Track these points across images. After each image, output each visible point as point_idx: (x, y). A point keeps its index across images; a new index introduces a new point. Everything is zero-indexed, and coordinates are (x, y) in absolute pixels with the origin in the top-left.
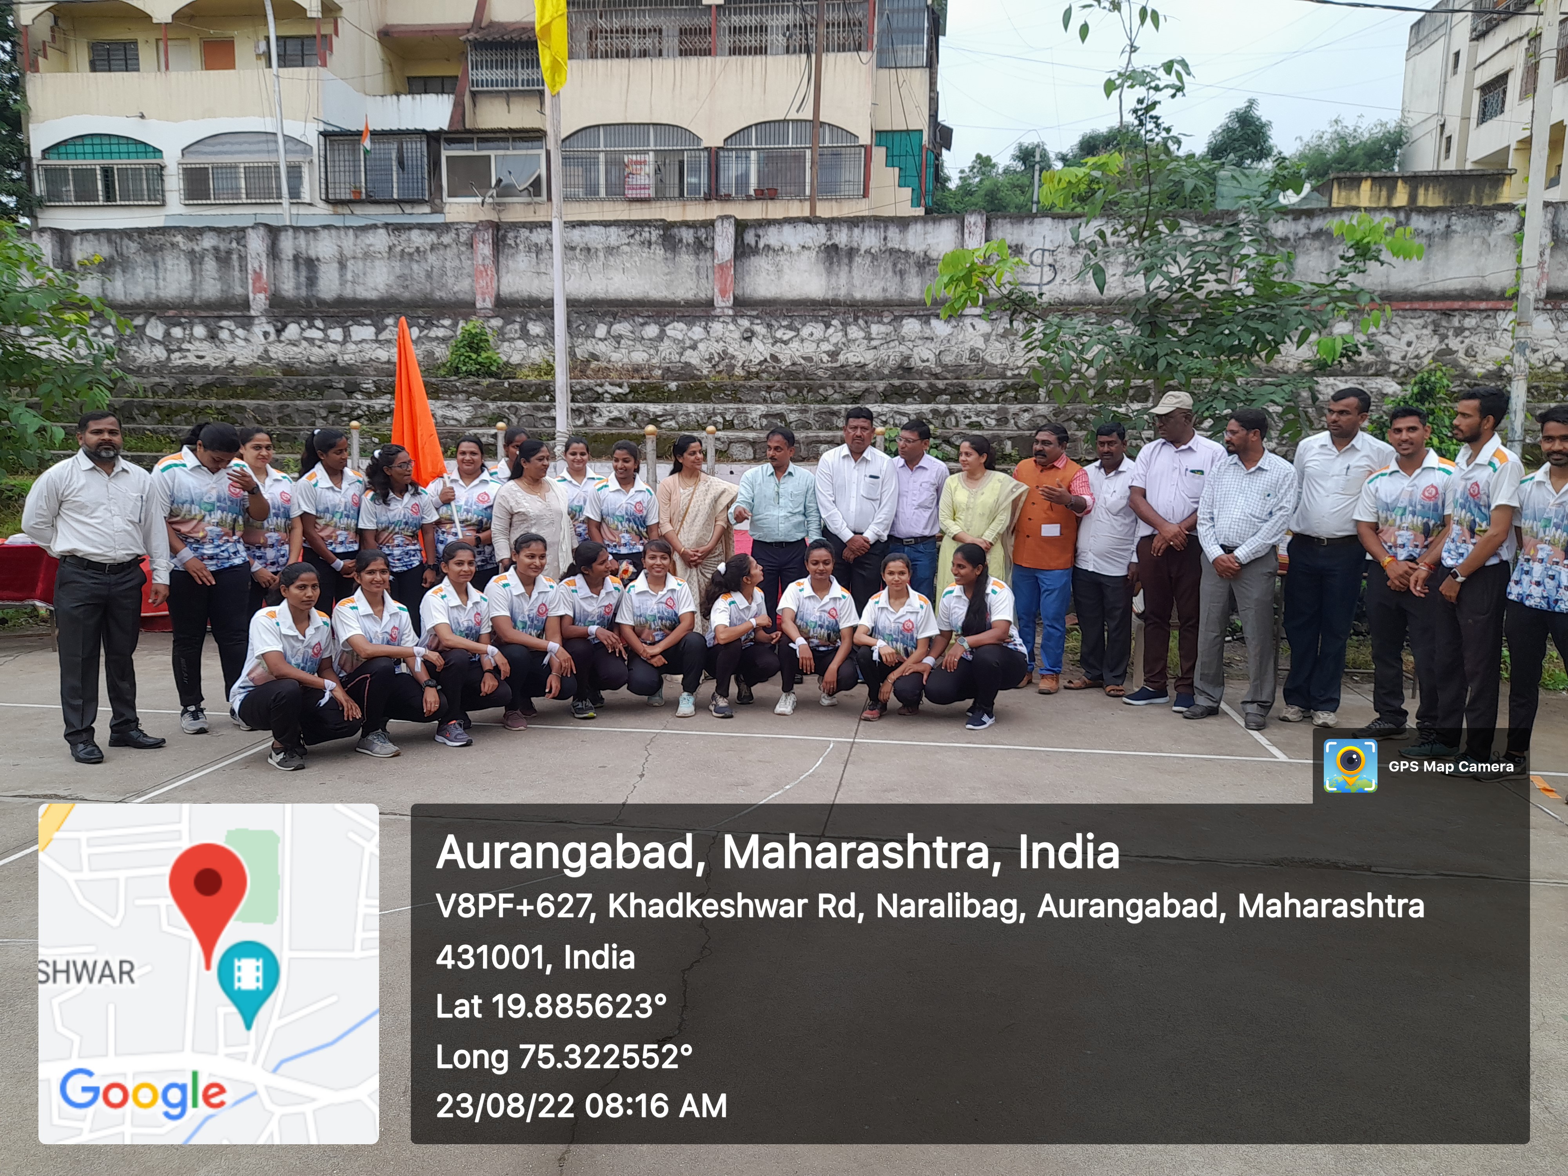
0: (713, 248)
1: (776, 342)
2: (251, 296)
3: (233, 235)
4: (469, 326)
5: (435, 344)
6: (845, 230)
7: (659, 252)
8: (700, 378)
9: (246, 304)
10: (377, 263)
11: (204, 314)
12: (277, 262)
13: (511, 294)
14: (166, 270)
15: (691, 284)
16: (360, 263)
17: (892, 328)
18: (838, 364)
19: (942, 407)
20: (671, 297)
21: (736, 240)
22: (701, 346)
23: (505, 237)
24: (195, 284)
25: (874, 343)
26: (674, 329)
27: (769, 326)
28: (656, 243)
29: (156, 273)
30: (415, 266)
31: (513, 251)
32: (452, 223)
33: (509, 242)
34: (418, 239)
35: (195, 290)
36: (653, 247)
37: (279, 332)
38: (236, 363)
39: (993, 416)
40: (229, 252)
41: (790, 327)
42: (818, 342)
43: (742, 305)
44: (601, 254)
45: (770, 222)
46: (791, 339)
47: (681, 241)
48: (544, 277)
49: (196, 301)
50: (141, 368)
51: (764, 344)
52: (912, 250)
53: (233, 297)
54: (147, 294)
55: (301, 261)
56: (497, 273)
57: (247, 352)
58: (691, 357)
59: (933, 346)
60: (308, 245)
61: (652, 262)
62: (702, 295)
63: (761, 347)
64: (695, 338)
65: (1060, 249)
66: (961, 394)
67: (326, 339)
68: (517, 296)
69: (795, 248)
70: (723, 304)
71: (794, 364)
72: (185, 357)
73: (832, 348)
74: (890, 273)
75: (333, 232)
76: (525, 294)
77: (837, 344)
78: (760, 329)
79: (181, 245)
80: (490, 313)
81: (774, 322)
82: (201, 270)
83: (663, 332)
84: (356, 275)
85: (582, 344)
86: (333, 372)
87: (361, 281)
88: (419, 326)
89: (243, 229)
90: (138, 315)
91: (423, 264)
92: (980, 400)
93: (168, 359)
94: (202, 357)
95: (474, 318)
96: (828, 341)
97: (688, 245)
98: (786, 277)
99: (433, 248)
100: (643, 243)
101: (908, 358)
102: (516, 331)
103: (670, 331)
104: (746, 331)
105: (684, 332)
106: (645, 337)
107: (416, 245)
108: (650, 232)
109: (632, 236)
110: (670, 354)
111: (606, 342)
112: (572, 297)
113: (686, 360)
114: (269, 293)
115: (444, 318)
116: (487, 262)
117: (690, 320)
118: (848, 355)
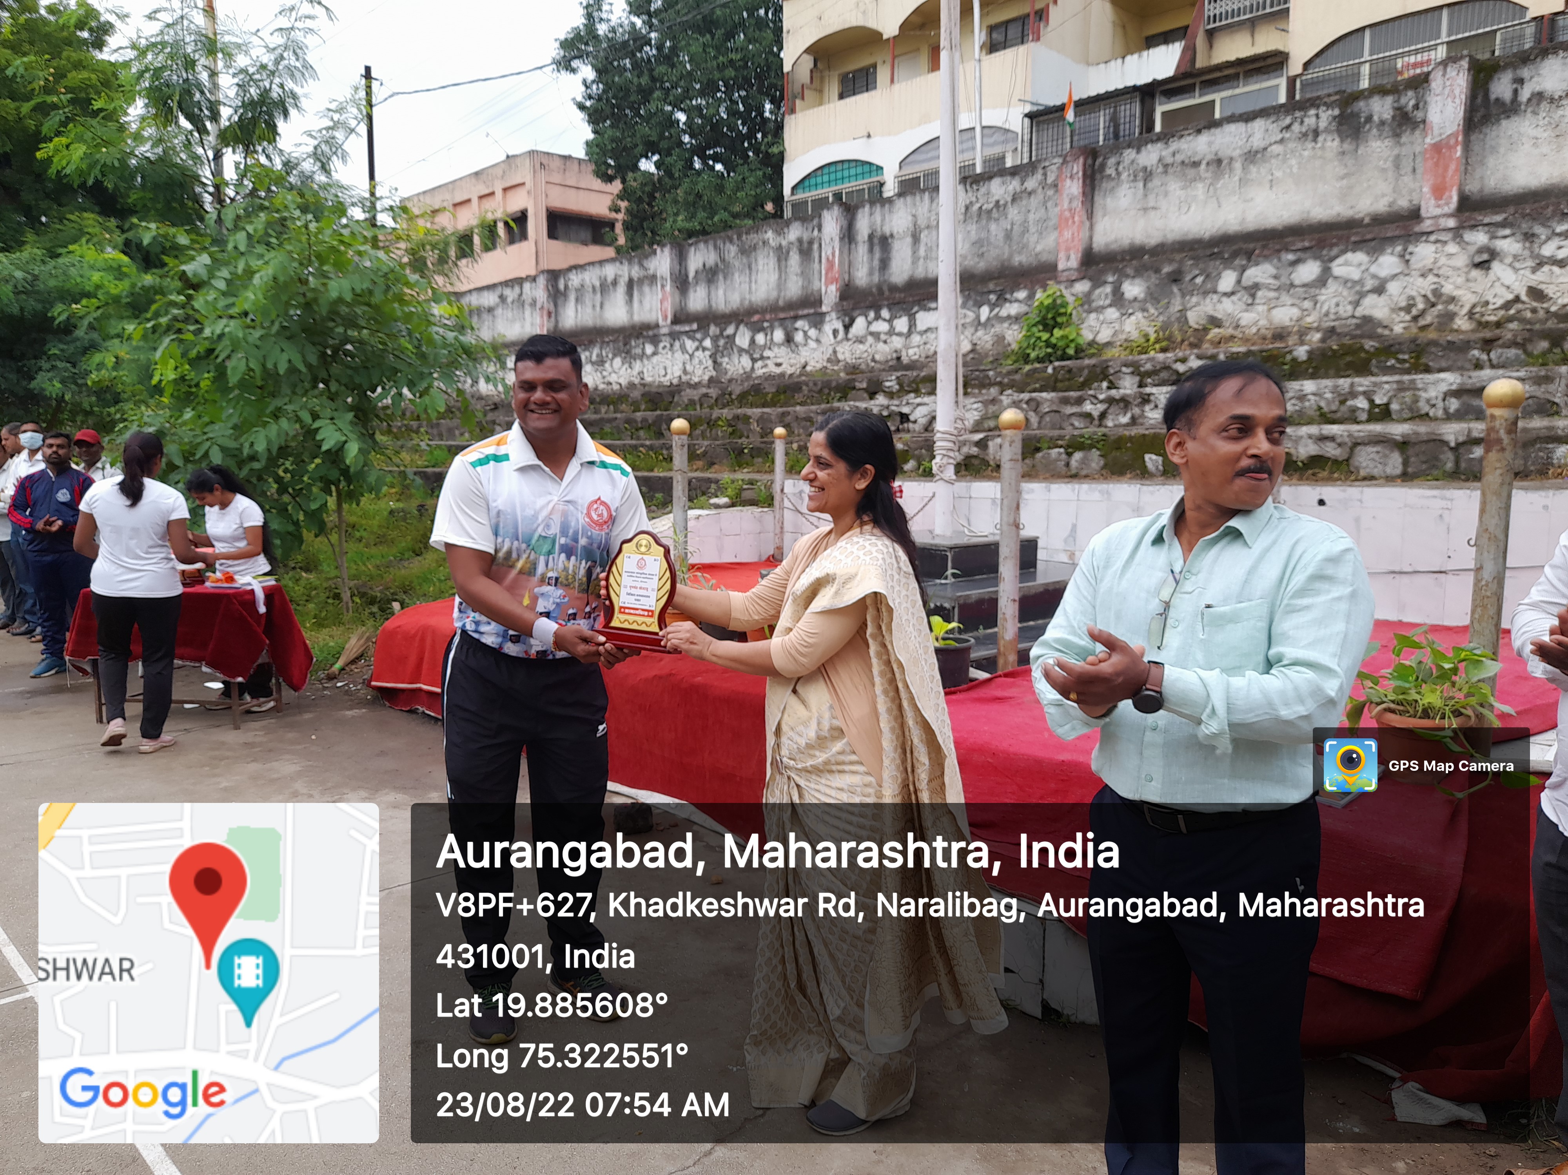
0: (1425, 120)
1: (1540, 265)
2: (823, 288)
3: (815, 222)
4: (1047, 296)
5: (1006, 325)
7: (1331, 144)
8: (1383, 338)
9: (820, 300)
11: (782, 315)
12: (853, 246)
13: (1107, 245)
14: (757, 271)
15: (1383, 187)
16: (934, 233)
20: (1349, 213)
21: (1472, 97)
22: (1393, 288)
23: (1101, 167)
24: (781, 284)
26: (1346, 264)
27: (1529, 237)
28: (1326, 130)
29: (750, 277)
30: (993, 227)
31: (1113, 184)
33: (1108, 171)
34: (998, 190)
35: (780, 290)
36: (1321, 138)
37: (847, 327)
38: (808, 369)
43: (1475, 207)
44: (1238, 165)
45: (1544, 52)
47: (1369, 119)
48: (1152, 213)
49: (781, 303)
50: (731, 380)
51: (1516, 270)
53: (811, 294)
54: (742, 300)
55: (876, 241)
56: (1090, 218)
57: (818, 355)
58: (1373, 307)
60: (883, 220)
61: (1318, 163)
62: (1403, 203)
63: (1508, 277)
64: (1383, 273)
68: (1114, 247)
70: (1438, 211)
72: (766, 366)
75: (907, 199)
76: (1126, 242)
78: (1509, 245)
79: (769, 241)
80: (1075, 275)
81: (1538, 229)
82: (786, 267)
83: (1326, 270)
84: (929, 249)
85: (1198, 304)
86: (895, 369)
87: (933, 255)
88: (988, 302)
90: (731, 323)
91: (1003, 222)
93: (753, 369)
94: (779, 365)
95: (1054, 284)
97: (1382, 123)
99: (1014, 200)
100: (1305, 135)
102: (1107, 296)
103: (1339, 268)
104: (1481, 250)
105: (1363, 268)
106: (1297, 282)
107: (996, 198)
108: (1317, 116)
109: (1288, 127)
110: (1337, 305)
111: (1234, 298)
112: (1190, 237)
113: (1367, 312)
114: (840, 283)
115: (1019, 289)
116: (1075, 204)
117: (1376, 246)
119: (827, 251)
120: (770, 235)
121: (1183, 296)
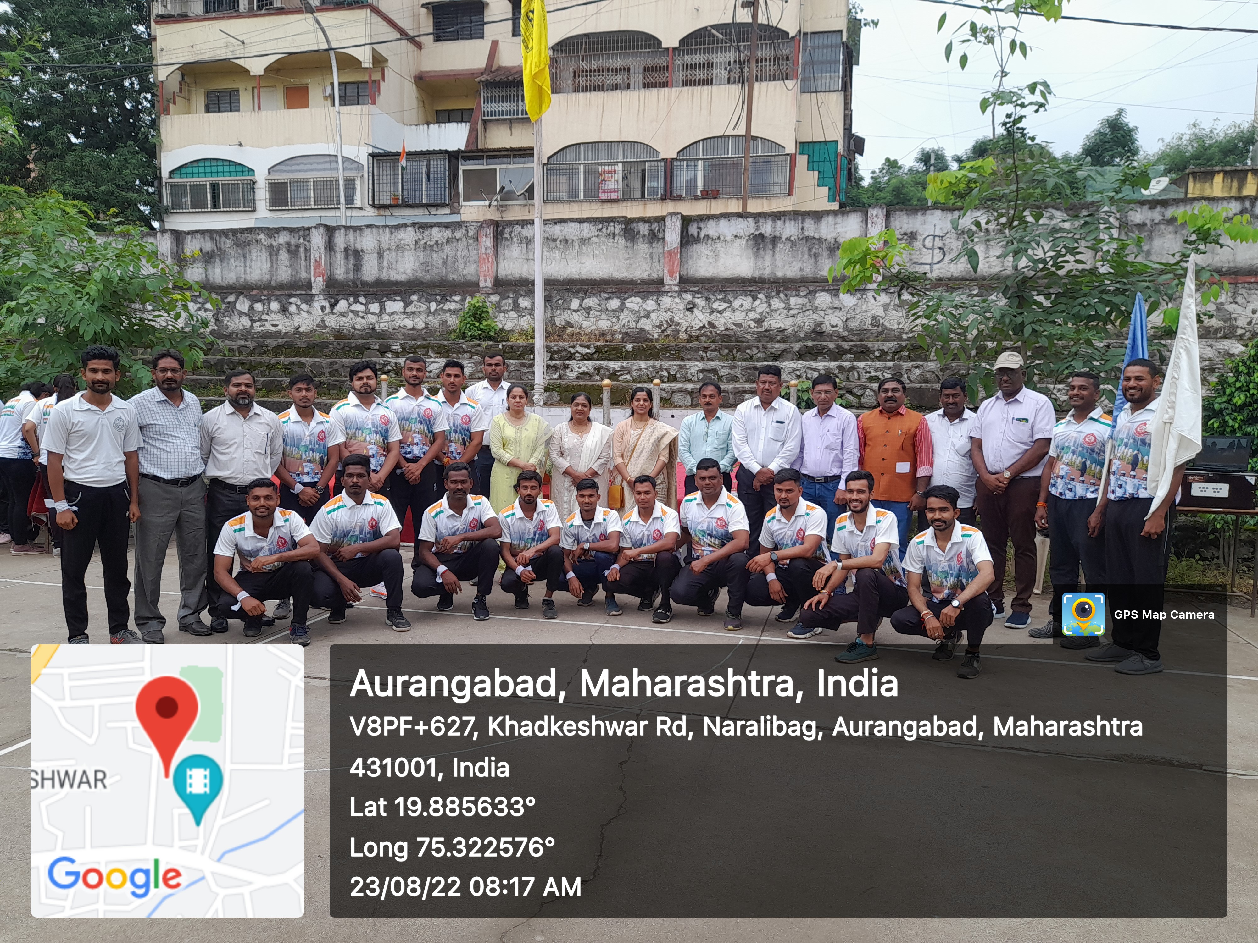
0: (663, 239)
1: (713, 312)
2: (313, 279)
3: (301, 233)
4: (474, 301)
5: (448, 315)
6: (770, 223)
7: (622, 242)
8: (652, 341)
9: (309, 286)
10: (406, 253)
11: (279, 293)
12: (333, 253)
13: (506, 276)
14: (251, 260)
15: (646, 267)
16: (394, 253)
17: (807, 300)
18: (763, 329)
19: (847, 364)
20: (631, 277)
21: (682, 232)
22: (653, 316)
23: (502, 232)
24: (272, 271)
25: (792, 312)
26: (632, 302)
27: (708, 299)
28: (619, 235)
29: (245, 262)
30: (435, 256)
31: (507, 243)
32: (463, 222)
33: (506, 236)
34: (437, 234)
35: (272, 275)
36: (616, 238)
37: (332, 306)
38: (301, 330)
39: (889, 372)
40: (298, 246)
41: (724, 300)
42: (747, 312)
43: (686, 282)
44: (576, 244)
45: (710, 217)
46: (725, 309)
47: (638, 233)
48: (532, 262)
49: (273, 283)
50: (231, 334)
51: (703, 313)
52: (824, 237)
53: (300, 280)
54: (238, 279)
55: (350, 252)
56: (496, 260)
57: (309, 321)
58: (645, 324)
59: (840, 314)
60: (355, 240)
61: (616, 250)
62: (655, 275)
63: (700, 316)
64: (648, 309)
65: (948, 235)
66: (863, 353)
67: (367, 312)
68: (510, 277)
69: (729, 238)
70: (671, 282)
71: (727, 329)
72: (264, 325)
73: (758, 316)
74: (806, 256)
75: (374, 229)
76: (517, 276)
77: (762, 313)
78: (700, 302)
79: (263, 241)
80: (491, 291)
81: (711, 296)
82: (277, 260)
83: (623, 304)
84: (390, 263)
85: (560, 314)
86: (371, 337)
87: (394, 267)
88: (436, 301)
89: (309, 229)
90: (231, 294)
91: (440, 253)
92: (878, 358)
93: (252, 326)
94: (276, 326)
95: (478, 295)
96: (755, 311)
97: (644, 236)
98: (722, 261)
99: (448, 242)
100: (609, 235)
101: (820, 324)
102: (509, 305)
103: (629, 304)
104: (689, 303)
105: (640, 305)
106: (609, 308)
107: (436, 239)
108: (614, 227)
109: (601, 230)
110: (628, 322)
111: (579, 313)
112: (553, 278)
113: (641, 326)
114: (326, 277)
115: (455, 295)
116: (489, 251)
117: (645, 295)
118: (771, 322)
119: (314, 255)
120: (262, 237)
121: (552, 309)
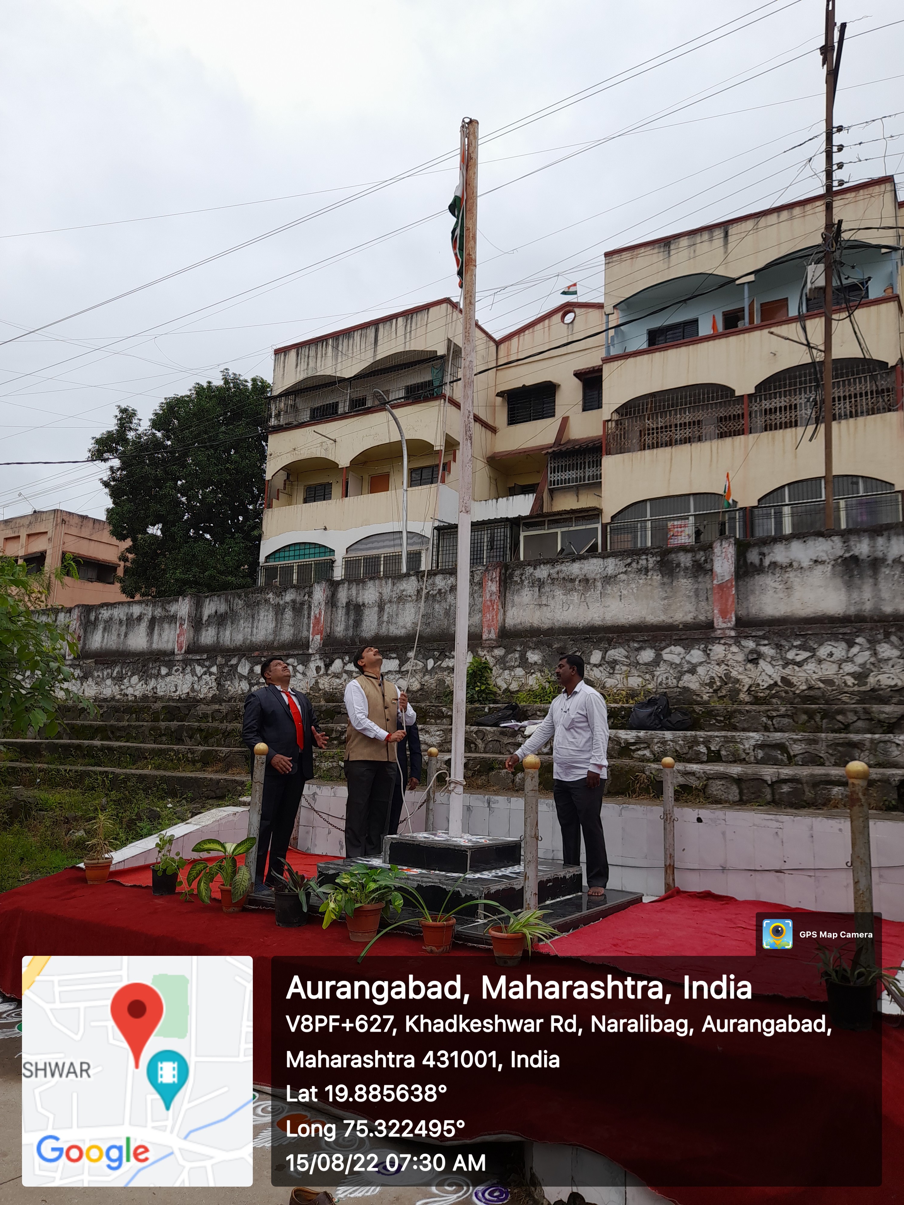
0: (711, 570)
1: (787, 664)
2: (311, 636)
3: (307, 590)
5: (445, 673)
6: (866, 540)
7: (657, 578)
8: (698, 703)
10: (408, 605)
12: (334, 609)
13: (515, 626)
14: (259, 620)
15: (689, 607)
16: (395, 606)
18: (867, 688)
20: (671, 621)
21: (737, 560)
22: (701, 670)
23: (511, 576)
24: (276, 631)
26: (671, 653)
27: (779, 647)
28: (652, 569)
30: (437, 606)
31: (519, 587)
33: (515, 579)
34: (441, 582)
35: (276, 635)
36: (650, 573)
37: (327, 666)
40: (302, 604)
41: (803, 647)
42: (840, 663)
43: (746, 625)
44: (599, 584)
45: (776, 539)
46: (806, 660)
47: (678, 565)
48: (545, 608)
49: (276, 644)
50: (231, 698)
51: (774, 666)
53: (301, 640)
54: (244, 640)
55: (352, 607)
56: (504, 608)
57: (303, 684)
58: (690, 682)
60: (358, 594)
61: (649, 588)
62: (702, 618)
63: (769, 669)
64: (694, 661)
68: (520, 627)
69: (806, 563)
70: (724, 625)
71: (810, 688)
73: (857, 669)
75: (376, 581)
76: (528, 624)
77: (865, 664)
78: (768, 651)
79: (271, 600)
80: (495, 644)
81: (783, 642)
82: (282, 619)
83: (659, 656)
84: (390, 616)
87: (394, 621)
88: (433, 657)
90: (235, 656)
91: (445, 603)
95: (479, 648)
96: (852, 661)
97: (686, 568)
98: (797, 595)
99: (452, 590)
100: (640, 570)
102: (516, 659)
103: (666, 655)
104: (752, 652)
105: (682, 656)
106: (641, 662)
107: (440, 587)
108: (647, 560)
109: (629, 565)
110: (667, 678)
111: (600, 668)
112: (570, 626)
113: (685, 685)
114: (324, 634)
116: (494, 597)
117: (688, 644)
118: (880, 677)
119: (315, 611)
120: (271, 595)
